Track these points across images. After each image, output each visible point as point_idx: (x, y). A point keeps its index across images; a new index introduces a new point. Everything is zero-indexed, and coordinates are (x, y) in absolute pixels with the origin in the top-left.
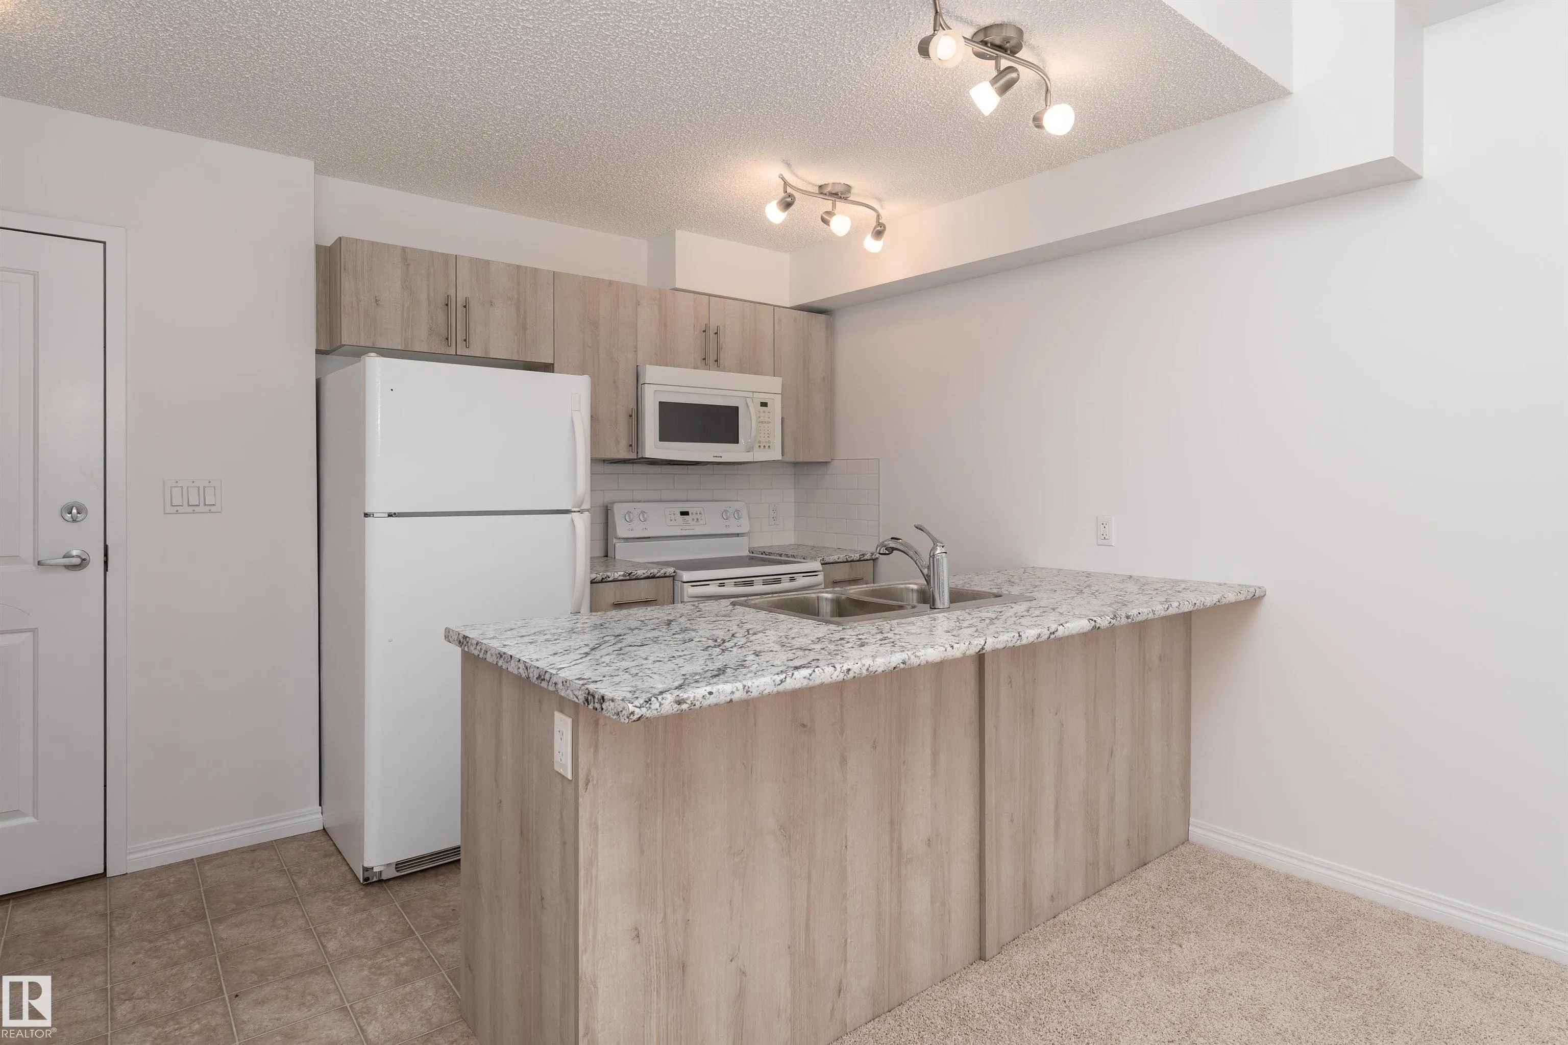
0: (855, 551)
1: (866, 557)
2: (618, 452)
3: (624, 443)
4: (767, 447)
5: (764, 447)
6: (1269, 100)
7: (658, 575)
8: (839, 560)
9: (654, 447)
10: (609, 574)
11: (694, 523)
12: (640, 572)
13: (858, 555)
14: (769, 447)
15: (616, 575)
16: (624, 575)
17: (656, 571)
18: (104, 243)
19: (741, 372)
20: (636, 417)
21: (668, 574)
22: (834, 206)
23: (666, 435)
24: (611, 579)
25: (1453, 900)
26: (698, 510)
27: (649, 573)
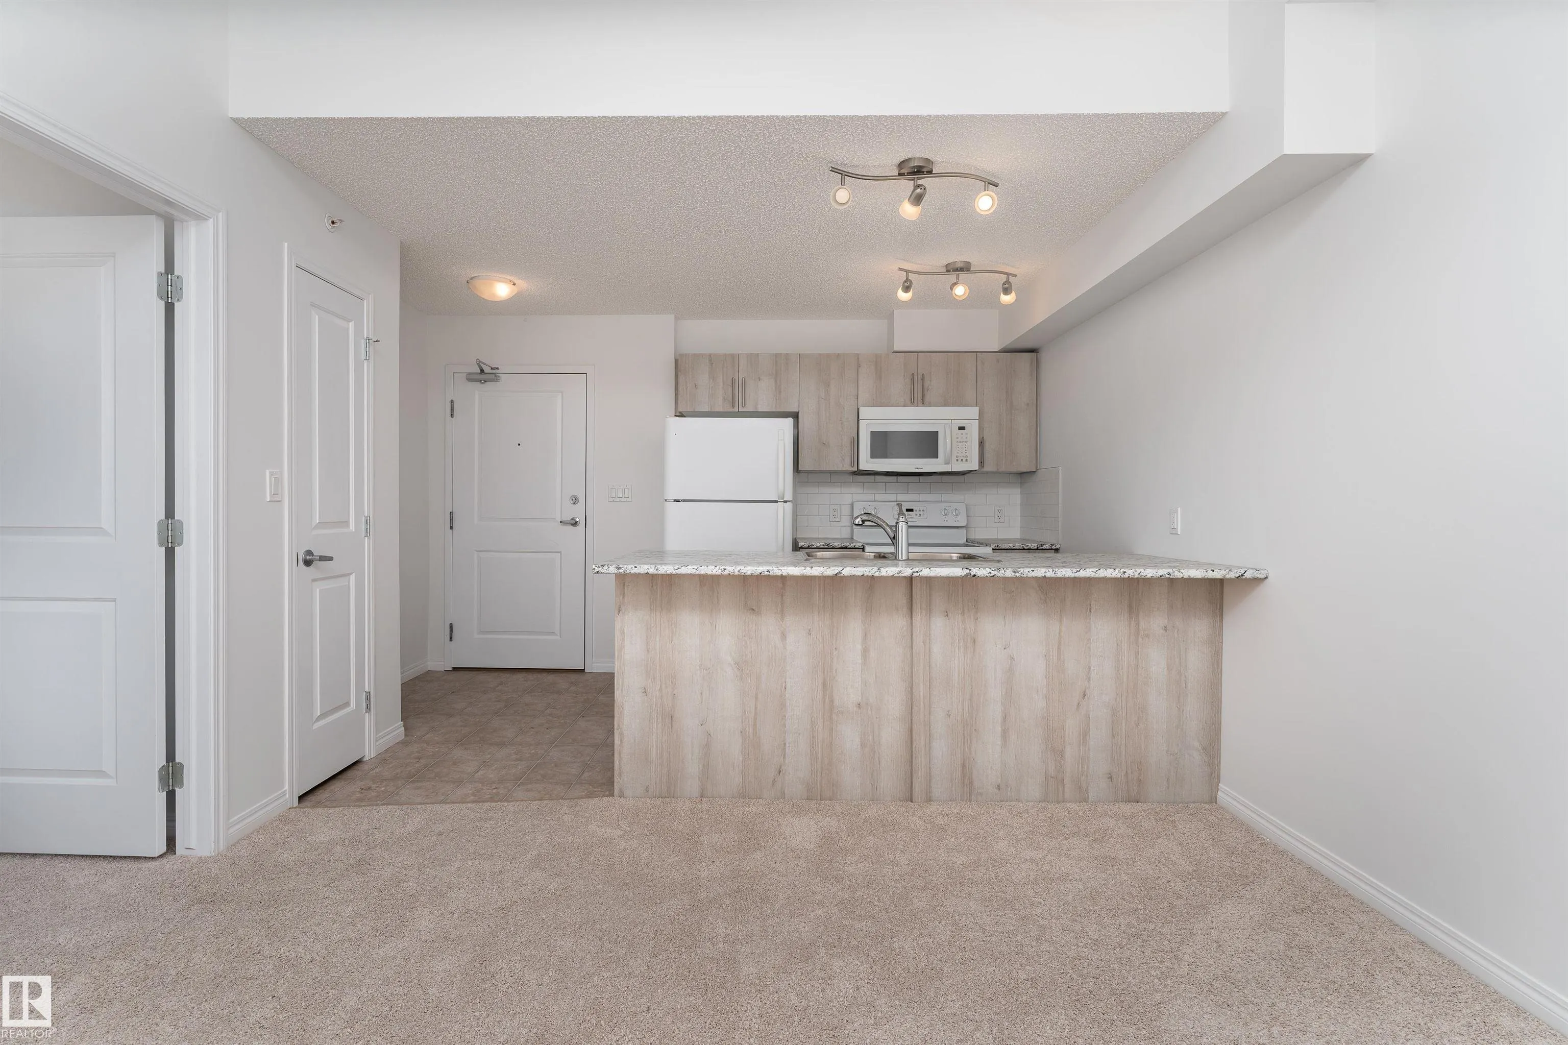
0: (1034, 541)
1: (1044, 547)
2: (843, 466)
3: (848, 460)
4: (964, 460)
5: (962, 460)
6: (1214, 123)
7: (849, 547)
8: (1015, 548)
9: (867, 463)
10: (813, 544)
11: (917, 517)
12: (836, 544)
13: (1036, 545)
14: (967, 460)
15: (818, 545)
16: (824, 545)
17: (848, 544)
18: (586, 374)
19: (945, 406)
20: (856, 442)
21: (857, 547)
22: (958, 278)
23: (874, 455)
24: (815, 547)
25: (1375, 881)
26: (921, 508)
27: (843, 545)
